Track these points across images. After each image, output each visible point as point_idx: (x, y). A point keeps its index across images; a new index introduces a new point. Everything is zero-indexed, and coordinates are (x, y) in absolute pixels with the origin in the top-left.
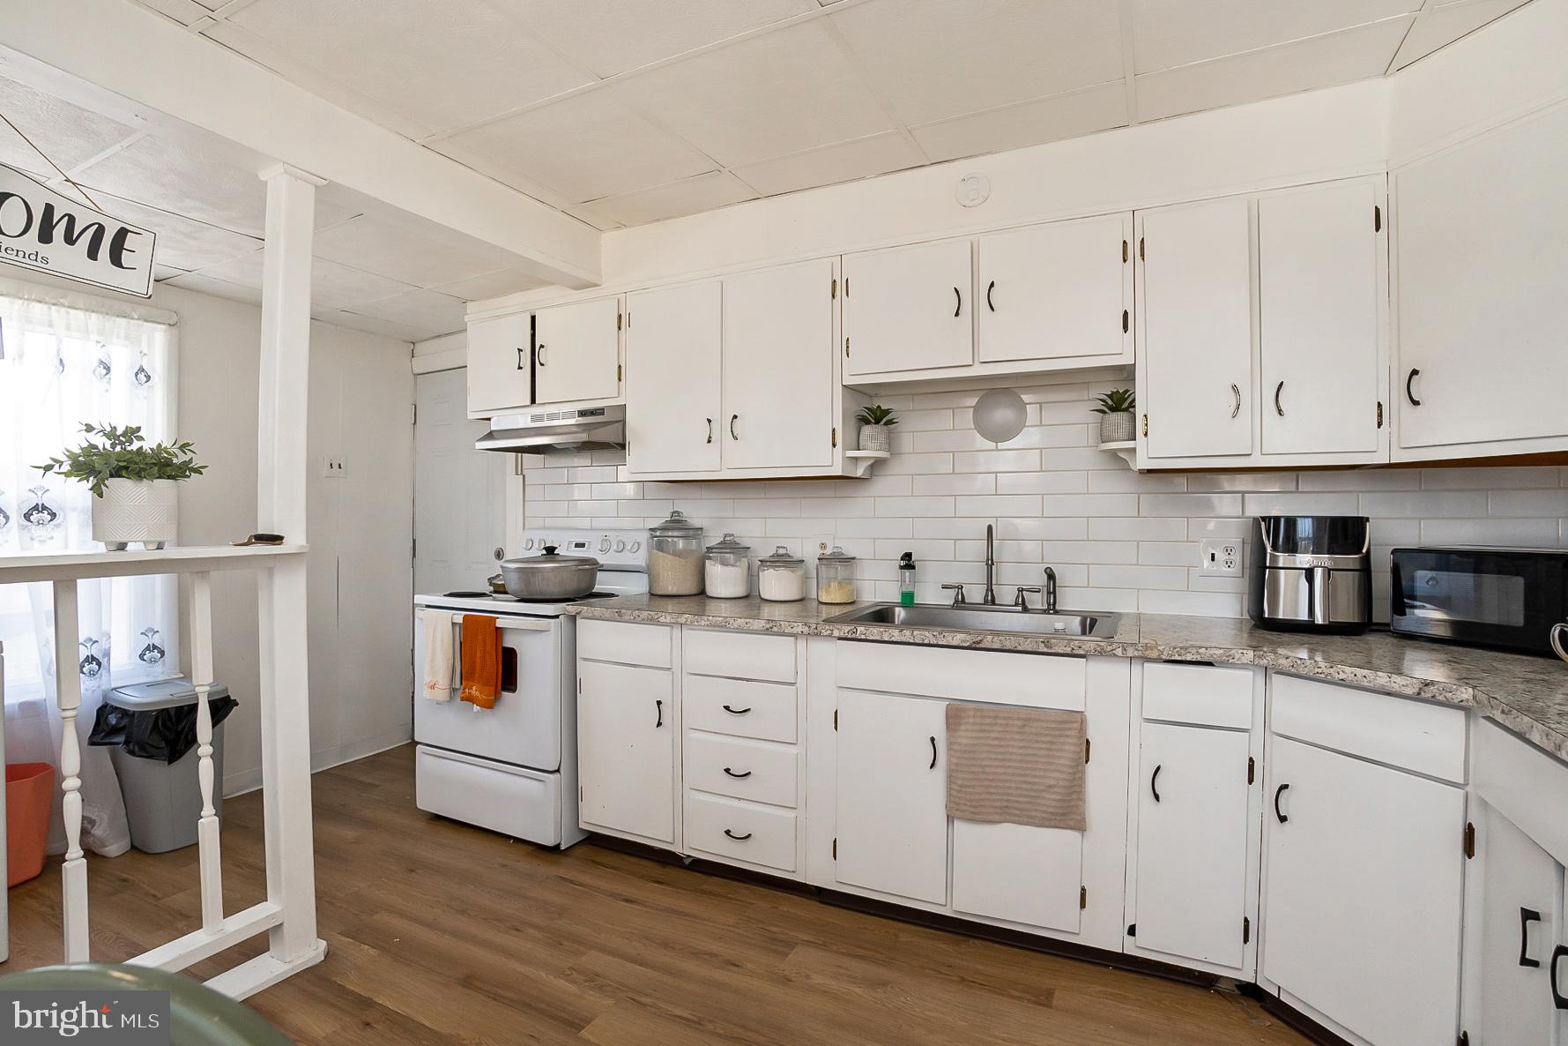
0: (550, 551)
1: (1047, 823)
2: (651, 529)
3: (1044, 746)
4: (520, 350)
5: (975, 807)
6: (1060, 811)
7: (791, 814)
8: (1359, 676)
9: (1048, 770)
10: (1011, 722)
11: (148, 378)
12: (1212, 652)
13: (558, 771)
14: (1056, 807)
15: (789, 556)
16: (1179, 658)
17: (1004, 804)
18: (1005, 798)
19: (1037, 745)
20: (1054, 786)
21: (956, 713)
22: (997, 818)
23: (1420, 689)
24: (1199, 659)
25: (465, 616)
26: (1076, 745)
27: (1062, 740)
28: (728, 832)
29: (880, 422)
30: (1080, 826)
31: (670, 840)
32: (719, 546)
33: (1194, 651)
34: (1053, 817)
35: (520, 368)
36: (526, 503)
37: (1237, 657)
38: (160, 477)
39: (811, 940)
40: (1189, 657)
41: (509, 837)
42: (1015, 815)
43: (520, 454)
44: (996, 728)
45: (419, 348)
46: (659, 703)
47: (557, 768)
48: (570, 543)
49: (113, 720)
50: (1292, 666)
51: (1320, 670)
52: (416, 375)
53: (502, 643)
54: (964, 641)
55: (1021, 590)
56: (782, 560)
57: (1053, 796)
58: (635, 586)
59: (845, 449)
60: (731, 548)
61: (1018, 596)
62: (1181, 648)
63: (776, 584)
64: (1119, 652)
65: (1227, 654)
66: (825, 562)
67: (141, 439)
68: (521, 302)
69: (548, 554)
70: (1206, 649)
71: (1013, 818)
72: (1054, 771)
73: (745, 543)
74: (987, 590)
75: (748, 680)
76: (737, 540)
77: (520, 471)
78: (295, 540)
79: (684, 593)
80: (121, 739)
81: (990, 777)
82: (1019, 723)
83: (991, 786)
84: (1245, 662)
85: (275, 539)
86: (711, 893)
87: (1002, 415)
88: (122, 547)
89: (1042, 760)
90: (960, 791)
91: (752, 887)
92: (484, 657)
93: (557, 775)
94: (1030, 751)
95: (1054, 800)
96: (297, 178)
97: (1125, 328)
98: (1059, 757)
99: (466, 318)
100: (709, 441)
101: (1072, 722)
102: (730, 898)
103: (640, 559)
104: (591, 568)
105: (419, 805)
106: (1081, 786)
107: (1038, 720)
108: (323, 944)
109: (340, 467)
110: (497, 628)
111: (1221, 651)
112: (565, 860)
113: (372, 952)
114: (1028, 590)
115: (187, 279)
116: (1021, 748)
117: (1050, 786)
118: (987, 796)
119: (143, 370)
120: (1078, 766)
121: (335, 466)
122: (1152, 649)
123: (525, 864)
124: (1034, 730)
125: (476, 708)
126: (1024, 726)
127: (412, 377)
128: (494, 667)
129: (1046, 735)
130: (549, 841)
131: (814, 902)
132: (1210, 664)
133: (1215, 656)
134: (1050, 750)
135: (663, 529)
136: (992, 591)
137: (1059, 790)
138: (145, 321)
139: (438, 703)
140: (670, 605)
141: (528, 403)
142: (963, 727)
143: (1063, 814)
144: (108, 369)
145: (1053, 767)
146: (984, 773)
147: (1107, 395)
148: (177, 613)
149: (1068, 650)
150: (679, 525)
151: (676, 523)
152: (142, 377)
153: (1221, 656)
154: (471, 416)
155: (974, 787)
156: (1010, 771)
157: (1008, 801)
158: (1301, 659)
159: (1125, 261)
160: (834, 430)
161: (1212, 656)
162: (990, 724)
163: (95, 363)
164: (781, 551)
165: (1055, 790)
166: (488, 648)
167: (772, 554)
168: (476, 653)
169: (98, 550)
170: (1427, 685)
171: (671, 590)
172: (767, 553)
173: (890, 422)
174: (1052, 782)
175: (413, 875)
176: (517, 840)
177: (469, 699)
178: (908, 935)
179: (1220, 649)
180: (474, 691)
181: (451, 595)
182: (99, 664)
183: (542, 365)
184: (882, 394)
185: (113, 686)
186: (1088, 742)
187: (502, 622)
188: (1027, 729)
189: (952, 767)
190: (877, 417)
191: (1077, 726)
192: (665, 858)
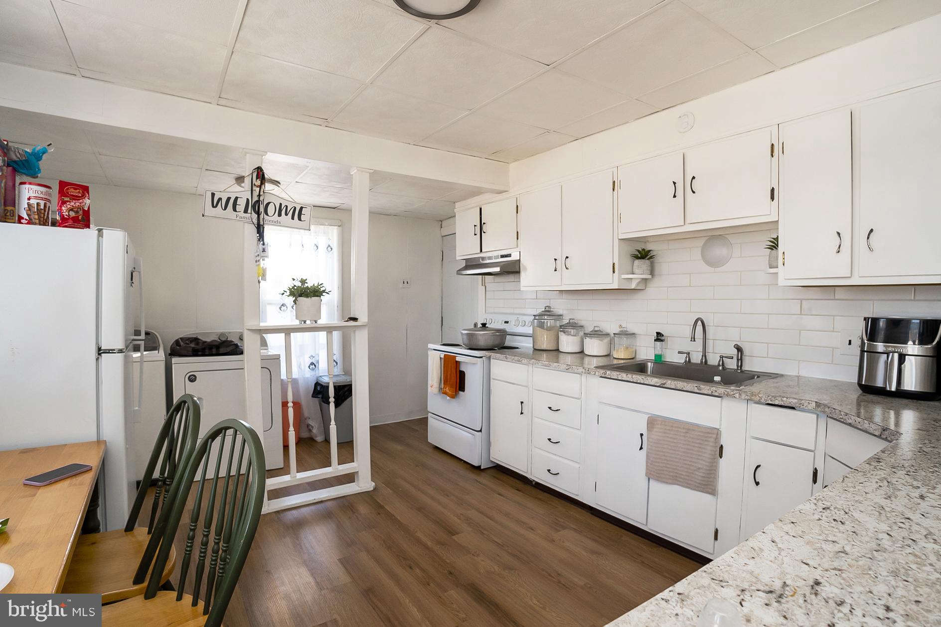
0: (484, 325)
1: (697, 489)
2: (534, 315)
3: (696, 445)
4: (475, 226)
5: (659, 474)
6: (704, 483)
7: (577, 466)
8: (857, 422)
9: (699, 459)
10: (680, 430)
11: (332, 249)
12: (790, 401)
13: (481, 431)
14: (701, 480)
15: (601, 331)
16: (771, 403)
17: (675, 474)
18: (676, 471)
19: (693, 444)
20: (701, 469)
21: (652, 422)
22: (670, 481)
23: (881, 432)
24: (783, 404)
25: (445, 355)
26: (713, 446)
27: (706, 443)
28: (549, 471)
29: (645, 257)
30: (713, 492)
31: (526, 471)
32: (567, 325)
33: (780, 399)
34: (700, 486)
35: (475, 235)
36: (487, 300)
37: (805, 405)
38: (314, 296)
39: (576, 528)
40: (777, 403)
41: (461, 460)
42: (680, 482)
43: (484, 276)
44: (672, 433)
45: (444, 223)
46: (522, 403)
47: (479, 429)
48: (502, 321)
49: (319, 388)
50: (831, 413)
51: (841, 417)
52: (442, 237)
53: (459, 368)
54: (657, 383)
55: (722, 357)
56: (597, 334)
57: (701, 474)
58: (526, 344)
59: (620, 274)
60: (573, 325)
61: (720, 360)
62: (773, 396)
63: (594, 347)
64: (737, 395)
65: (800, 402)
66: (616, 336)
67: (307, 283)
68: (475, 201)
69: (483, 327)
70: (787, 398)
71: (679, 483)
72: (702, 460)
73: (582, 323)
74: (703, 356)
75: (559, 395)
76: (576, 322)
77: (484, 284)
78: (363, 319)
79: (550, 349)
80: (320, 396)
81: (668, 459)
82: (684, 431)
83: (668, 464)
84: (810, 408)
85: (355, 319)
86: (540, 499)
87: (719, 251)
88: (305, 322)
89: (695, 453)
90: (651, 464)
91: (562, 501)
92: (451, 375)
93: (480, 433)
94: (689, 447)
95: (700, 476)
96: (362, 171)
97: (772, 198)
98: (705, 453)
99: (455, 210)
100: (555, 270)
101: (712, 434)
102: (548, 503)
103: (529, 330)
104: (503, 333)
105: (429, 441)
106: (715, 470)
107: (693, 430)
108: (374, 484)
109: (408, 283)
110: (457, 362)
111: (796, 401)
112: (483, 474)
113: (391, 491)
114: (726, 357)
115: (343, 206)
116: (684, 444)
117: (699, 468)
118: (665, 469)
119: (329, 246)
120: (715, 458)
121: (405, 282)
122: (756, 396)
123: (463, 471)
124: (691, 436)
125: (448, 398)
126: (686, 433)
127: (441, 237)
128: (454, 379)
129: (698, 439)
130: (476, 464)
131: (588, 513)
132: (793, 408)
133: (792, 403)
134: (700, 448)
135: (540, 315)
136: (705, 356)
137: (703, 471)
138: (330, 225)
139: (435, 394)
140: (545, 355)
141: (479, 251)
142: (655, 430)
143: (707, 485)
144: (317, 247)
145: (701, 458)
146: (664, 456)
147: (773, 238)
148: (342, 347)
149: (710, 392)
150: (548, 313)
151: (548, 312)
152: (329, 249)
153: (796, 403)
154: (458, 258)
155: (659, 462)
156: (678, 457)
157: (676, 473)
158: (834, 409)
159: (772, 156)
160: (614, 264)
161: (790, 403)
162: (669, 430)
163: (314, 245)
164: (596, 329)
165: (701, 470)
166: (453, 369)
167: (591, 330)
168: (448, 372)
169: (296, 323)
170: (884, 430)
171: (544, 347)
172: (589, 329)
173: (651, 257)
174: (700, 466)
175: (417, 467)
176: (465, 462)
177: (445, 393)
178: (627, 537)
179: (795, 399)
180: (447, 390)
181: (444, 345)
182: (315, 366)
183: (484, 232)
184: (652, 240)
185: (320, 375)
186: (722, 447)
187: (458, 359)
188: (688, 435)
189: (648, 450)
190: (643, 255)
191: (714, 436)
192: (524, 480)
